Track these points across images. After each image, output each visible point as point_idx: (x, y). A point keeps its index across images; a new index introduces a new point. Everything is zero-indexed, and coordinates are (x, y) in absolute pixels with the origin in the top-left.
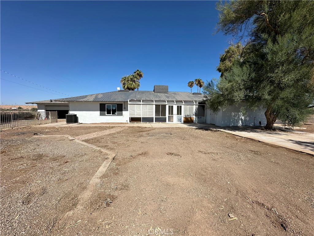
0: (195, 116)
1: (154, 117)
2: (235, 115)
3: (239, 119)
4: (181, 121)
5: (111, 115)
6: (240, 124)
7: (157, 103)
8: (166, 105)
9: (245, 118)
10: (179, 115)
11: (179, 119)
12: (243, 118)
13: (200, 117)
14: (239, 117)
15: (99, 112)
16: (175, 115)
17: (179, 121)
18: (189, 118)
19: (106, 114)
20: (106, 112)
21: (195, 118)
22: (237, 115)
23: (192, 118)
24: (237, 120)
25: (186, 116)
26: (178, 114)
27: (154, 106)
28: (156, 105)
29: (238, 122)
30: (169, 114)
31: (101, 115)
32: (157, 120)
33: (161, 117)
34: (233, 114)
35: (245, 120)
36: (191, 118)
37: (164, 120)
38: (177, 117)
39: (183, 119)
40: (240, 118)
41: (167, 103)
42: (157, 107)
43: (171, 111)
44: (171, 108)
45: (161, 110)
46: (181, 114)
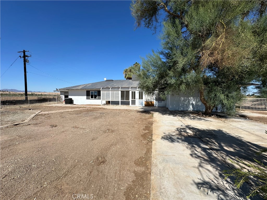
0: (156, 100)
1: (120, 100)
2: (184, 100)
3: (189, 104)
4: (142, 105)
5: (94, 99)
6: (190, 109)
7: (123, 89)
8: (129, 91)
9: (196, 102)
10: (141, 100)
11: (141, 103)
12: (194, 103)
13: (160, 101)
14: (189, 102)
15: (86, 97)
16: (137, 99)
17: (140, 105)
18: (150, 102)
19: (90, 98)
20: (90, 97)
21: (156, 103)
22: (186, 100)
23: (153, 102)
24: (186, 105)
25: (147, 100)
26: (140, 98)
27: (120, 92)
28: (121, 91)
29: (188, 107)
30: (132, 98)
31: (87, 99)
32: (123, 103)
33: (125, 101)
34: (182, 99)
35: (196, 105)
36: (151, 102)
37: (128, 104)
38: (139, 101)
39: (144, 103)
40: (191, 102)
41: (130, 90)
42: (122, 92)
43: (134, 96)
44: (134, 94)
45: (125, 95)
46: (142, 99)
